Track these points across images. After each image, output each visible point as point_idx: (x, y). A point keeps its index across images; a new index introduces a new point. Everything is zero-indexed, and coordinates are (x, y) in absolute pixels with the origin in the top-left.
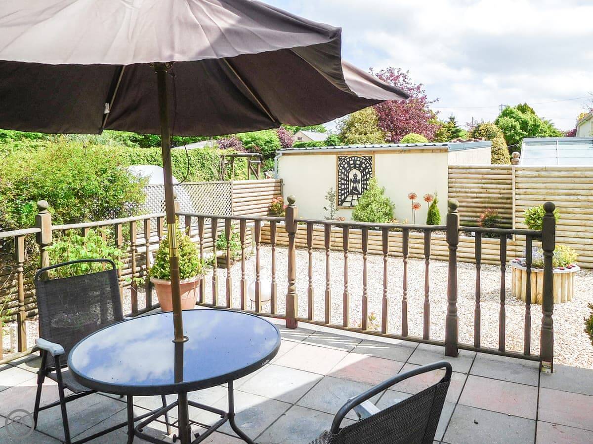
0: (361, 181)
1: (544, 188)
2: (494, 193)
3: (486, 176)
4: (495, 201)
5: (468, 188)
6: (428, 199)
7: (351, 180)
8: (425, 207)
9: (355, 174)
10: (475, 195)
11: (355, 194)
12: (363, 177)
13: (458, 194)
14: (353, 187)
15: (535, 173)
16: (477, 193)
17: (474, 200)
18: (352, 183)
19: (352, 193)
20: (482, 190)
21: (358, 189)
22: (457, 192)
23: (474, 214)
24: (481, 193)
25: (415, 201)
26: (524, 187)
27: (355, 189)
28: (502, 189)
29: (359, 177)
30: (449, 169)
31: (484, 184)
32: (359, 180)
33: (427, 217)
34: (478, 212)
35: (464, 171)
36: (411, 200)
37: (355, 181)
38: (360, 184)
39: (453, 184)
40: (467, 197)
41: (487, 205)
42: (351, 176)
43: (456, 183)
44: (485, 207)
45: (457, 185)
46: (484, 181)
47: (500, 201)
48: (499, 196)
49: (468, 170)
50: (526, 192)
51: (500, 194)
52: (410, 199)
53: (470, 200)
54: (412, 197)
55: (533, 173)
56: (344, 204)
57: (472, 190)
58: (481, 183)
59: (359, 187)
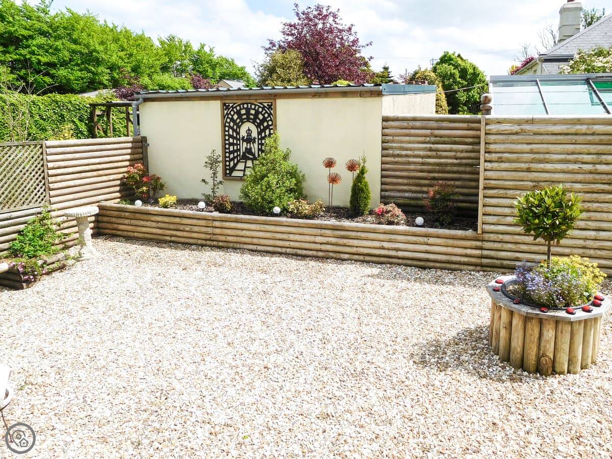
0: (257, 140)
1: (528, 151)
2: (446, 157)
3: (437, 132)
4: (448, 168)
5: (411, 150)
6: (351, 167)
7: (243, 137)
8: (348, 179)
9: (249, 130)
10: (420, 160)
11: (249, 159)
12: (259, 133)
13: (397, 159)
14: (246, 148)
15: (516, 128)
16: (422, 157)
17: (419, 167)
18: (245, 144)
19: (245, 158)
20: (429, 153)
21: (253, 151)
22: (394, 156)
23: (418, 188)
24: (429, 157)
25: (333, 170)
26: (498, 150)
27: (249, 151)
28: (459, 151)
29: (254, 134)
30: (383, 121)
31: (433, 143)
32: (255, 138)
33: (350, 194)
34: (425, 185)
35: (405, 124)
36: (328, 169)
37: (249, 140)
38: (256, 145)
39: (390, 144)
40: (409, 163)
41: (436, 175)
42: (243, 132)
43: (393, 141)
44: (434, 179)
45: (394, 145)
46: (433, 139)
47: (455, 169)
48: (455, 161)
49: (411, 124)
50: (500, 158)
51: (456, 159)
52: (327, 167)
53: (412, 167)
54: (330, 164)
55: (512, 128)
56: (235, 174)
57: (416, 153)
58: (429, 143)
59: (255, 147)
